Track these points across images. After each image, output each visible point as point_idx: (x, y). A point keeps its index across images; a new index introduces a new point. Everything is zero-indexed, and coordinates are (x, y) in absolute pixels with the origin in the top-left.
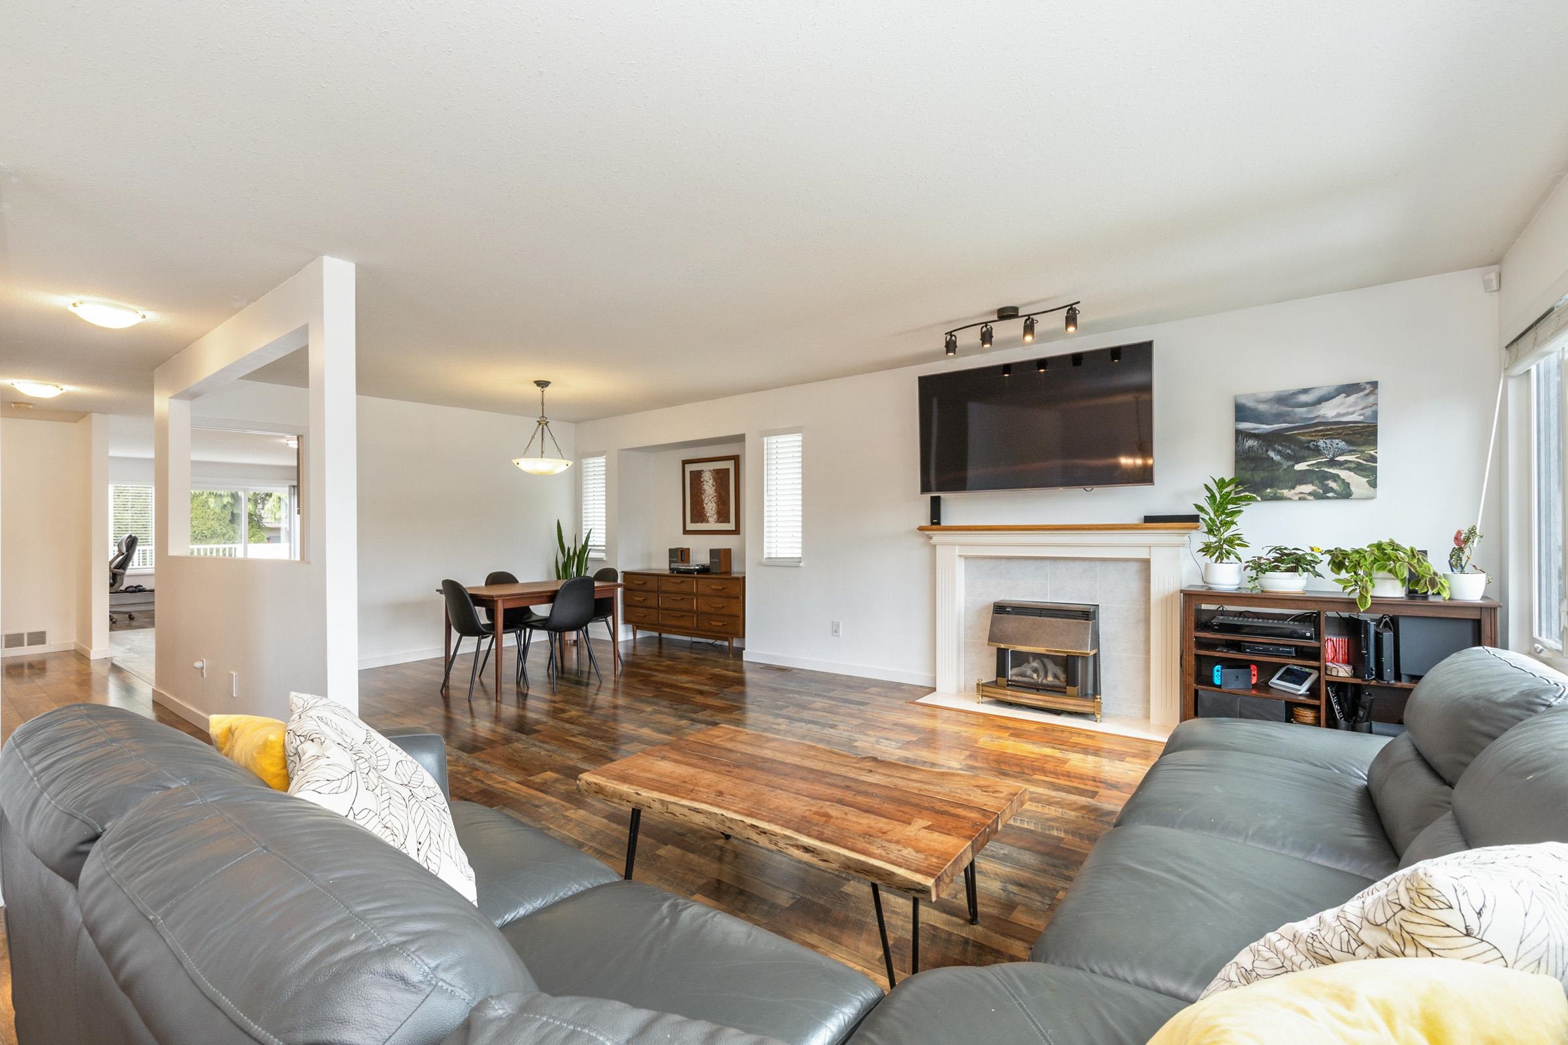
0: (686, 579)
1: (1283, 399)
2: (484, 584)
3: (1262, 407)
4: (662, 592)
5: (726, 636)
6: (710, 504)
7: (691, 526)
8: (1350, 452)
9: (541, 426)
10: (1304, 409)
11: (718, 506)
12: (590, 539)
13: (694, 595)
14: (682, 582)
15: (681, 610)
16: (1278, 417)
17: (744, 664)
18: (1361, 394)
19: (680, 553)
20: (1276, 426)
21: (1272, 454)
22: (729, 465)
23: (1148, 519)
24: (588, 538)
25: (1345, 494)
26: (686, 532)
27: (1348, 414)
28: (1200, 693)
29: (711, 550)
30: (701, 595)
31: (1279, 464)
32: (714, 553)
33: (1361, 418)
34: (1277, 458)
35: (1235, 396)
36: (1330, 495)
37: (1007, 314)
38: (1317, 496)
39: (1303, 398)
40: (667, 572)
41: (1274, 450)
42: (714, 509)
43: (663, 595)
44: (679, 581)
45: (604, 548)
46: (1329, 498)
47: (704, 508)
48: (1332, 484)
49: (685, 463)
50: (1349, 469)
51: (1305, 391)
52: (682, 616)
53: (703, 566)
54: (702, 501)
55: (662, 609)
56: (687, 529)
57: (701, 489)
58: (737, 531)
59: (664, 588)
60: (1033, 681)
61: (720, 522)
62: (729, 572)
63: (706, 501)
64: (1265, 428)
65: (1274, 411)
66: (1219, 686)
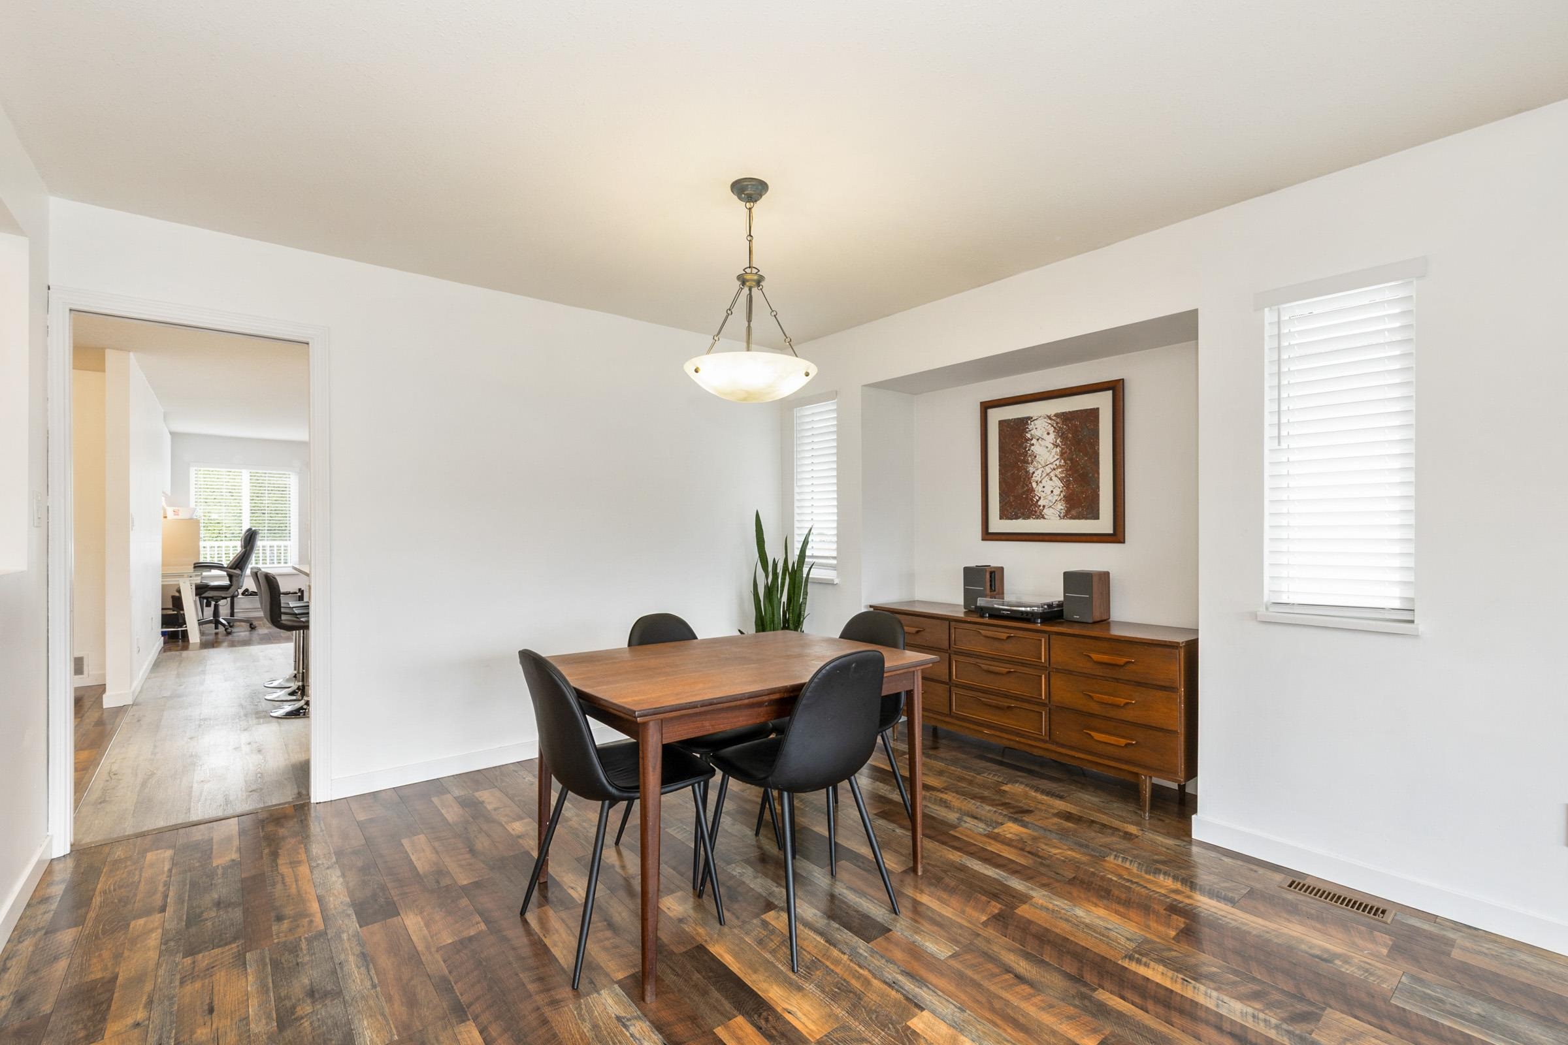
0: (1020, 634)
2: (623, 643)
4: (956, 653)
5: (1136, 770)
6: (1046, 481)
7: (998, 525)
9: (746, 291)
11: (1067, 485)
12: (809, 546)
13: (1043, 668)
14: (1009, 637)
15: (1006, 696)
17: (1195, 849)
19: (988, 576)
22: (1103, 402)
24: (805, 543)
26: (988, 535)
29: (1066, 574)
30: (1058, 671)
32: (1073, 580)
40: (960, 613)
42: (1057, 491)
43: (961, 659)
44: (1004, 636)
45: (834, 562)
47: (1033, 490)
49: (986, 407)
52: (1009, 707)
53: (1050, 606)
54: (1028, 477)
55: (957, 686)
56: (991, 530)
57: (1025, 454)
58: (1117, 536)
59: (965, 646)
61: (1072, 518)
62: (1105, 622)
63: (1037, 476)
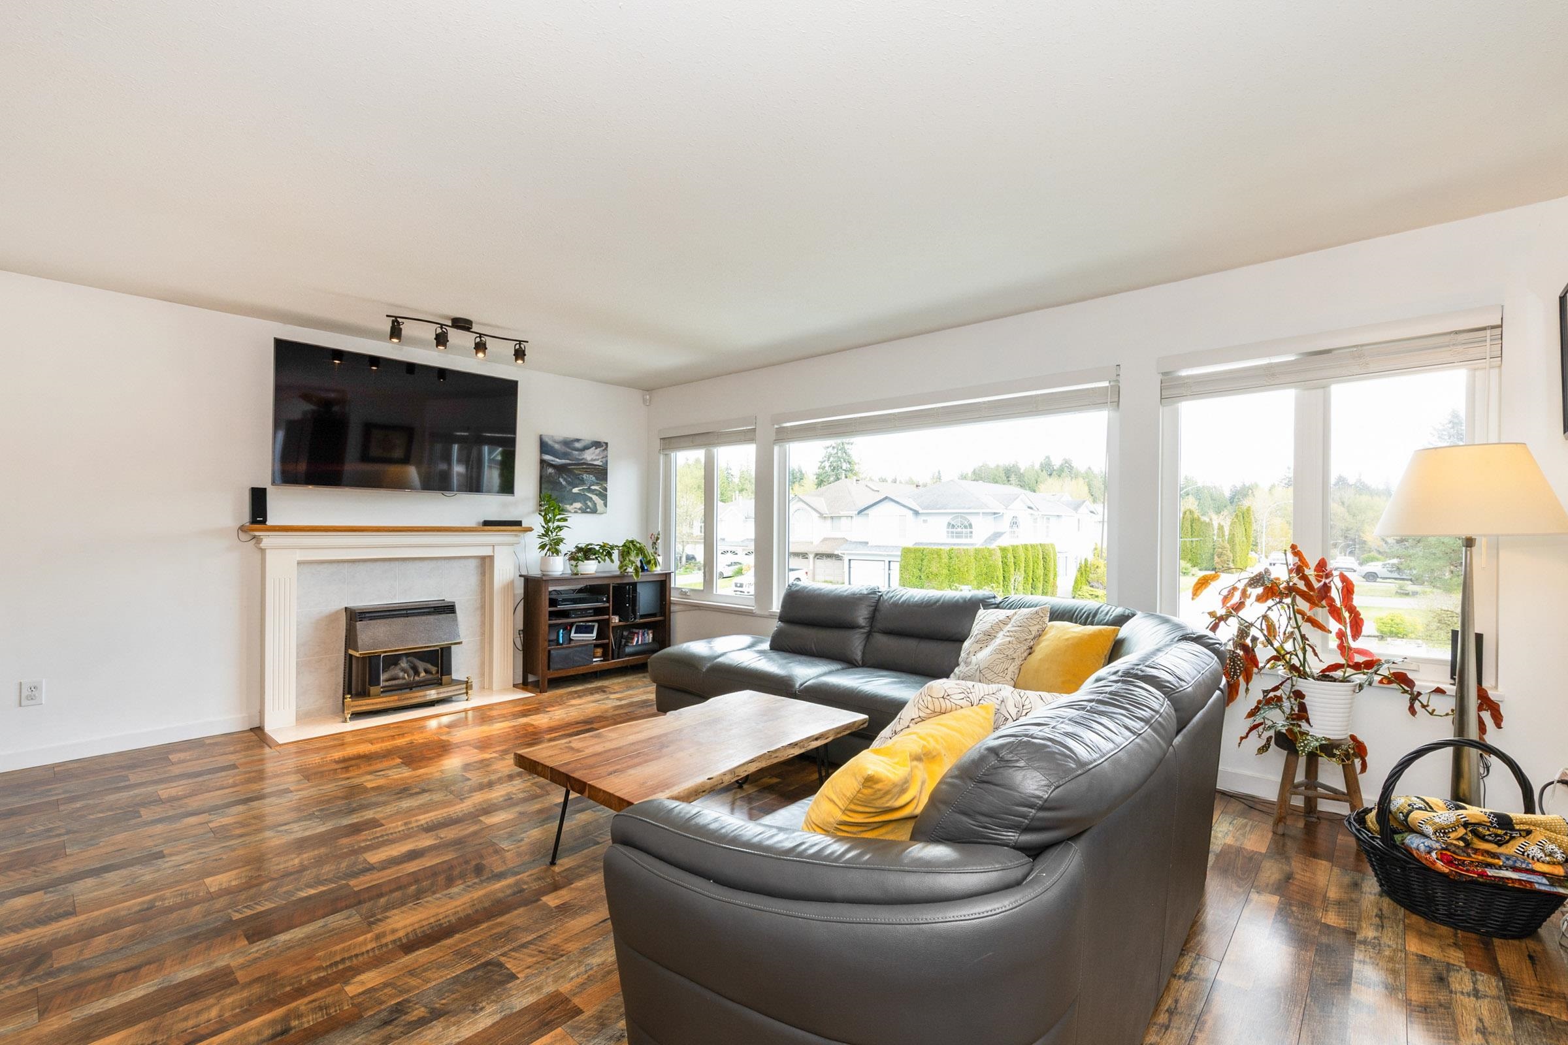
1: (568, 443)
3: (557, 446)
8: (597, 484)
10: (577, 453)
16: (565, 455)
18: (602, 449)
20: (563, 461)
21: (561, 480)
23: (487, 523)
25: (594, 511)
27: (595, 460)
28: (552, 652)
31: (565, 487)
33: (601, 464)
34: (564, 483)
35: (541, 436)
36: (588, 510)
37: (462, 324)
38: (584, 511)
39: (577, 445)
41: (562, 478)
46: (587, 512)
48: (589, 504)
50: (597, 495)
51: (578, 440)
60: (404, 681)
64: (558, 461)
65: (563, 451)
66: (562, 644)
